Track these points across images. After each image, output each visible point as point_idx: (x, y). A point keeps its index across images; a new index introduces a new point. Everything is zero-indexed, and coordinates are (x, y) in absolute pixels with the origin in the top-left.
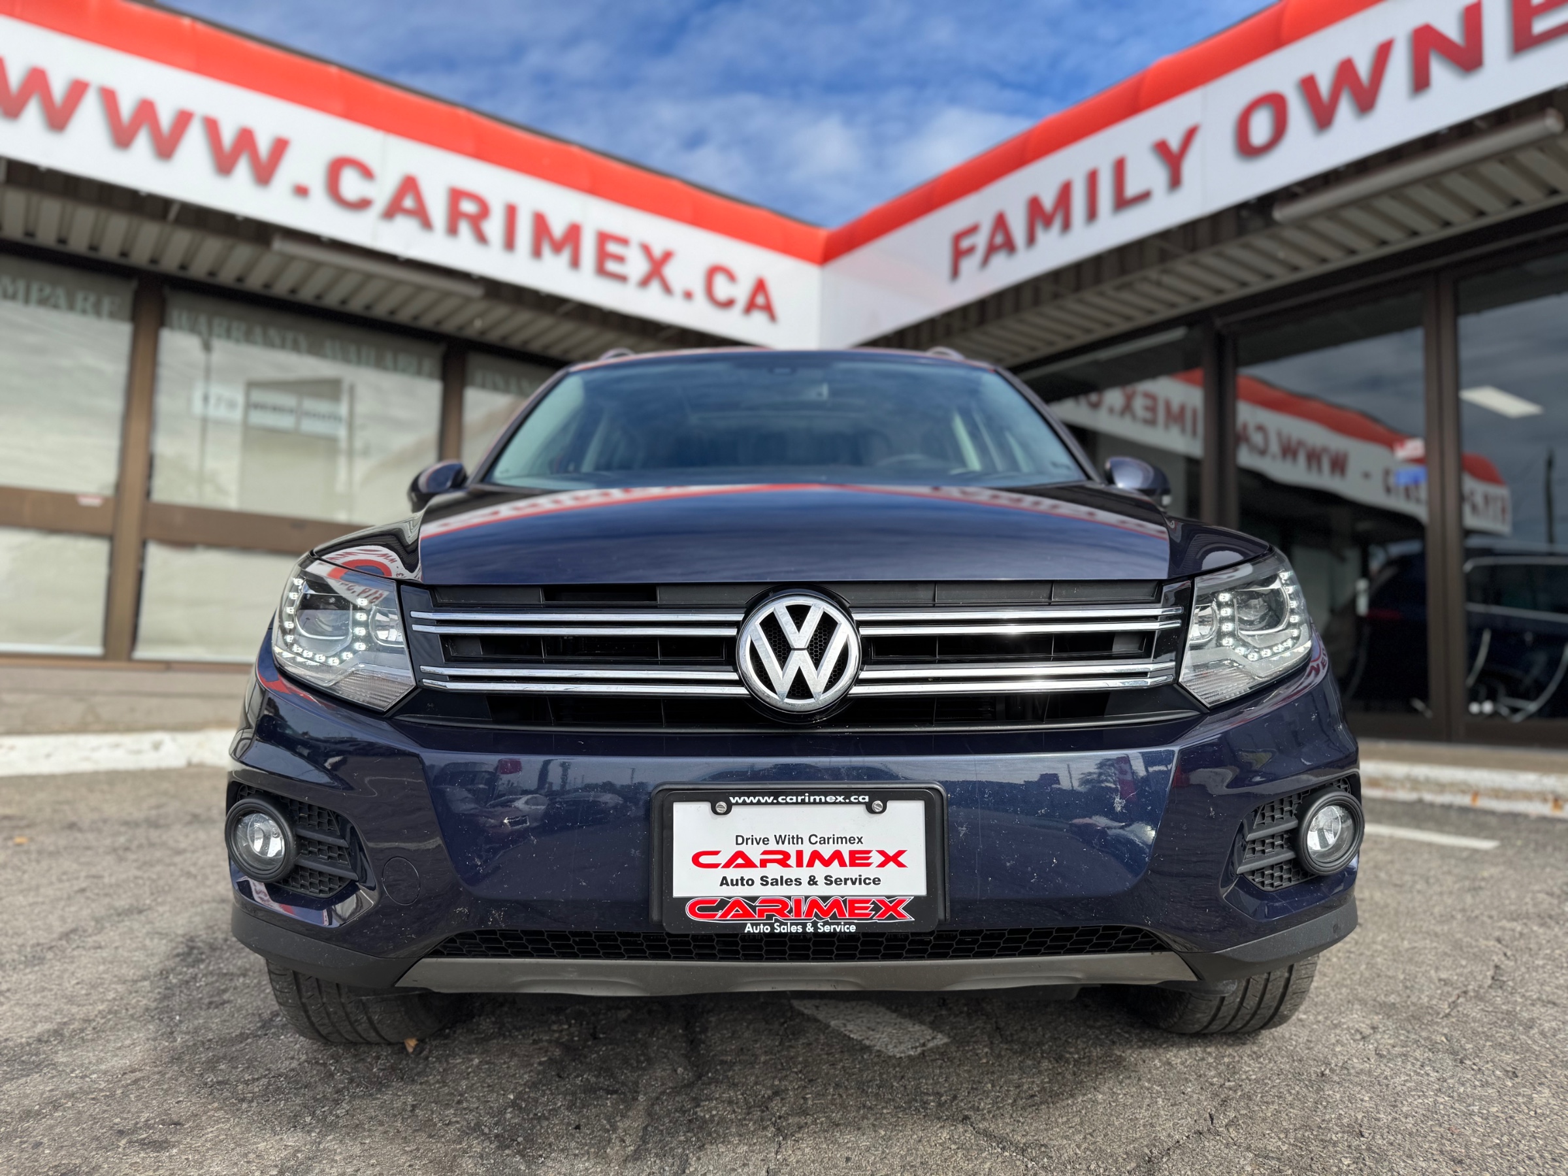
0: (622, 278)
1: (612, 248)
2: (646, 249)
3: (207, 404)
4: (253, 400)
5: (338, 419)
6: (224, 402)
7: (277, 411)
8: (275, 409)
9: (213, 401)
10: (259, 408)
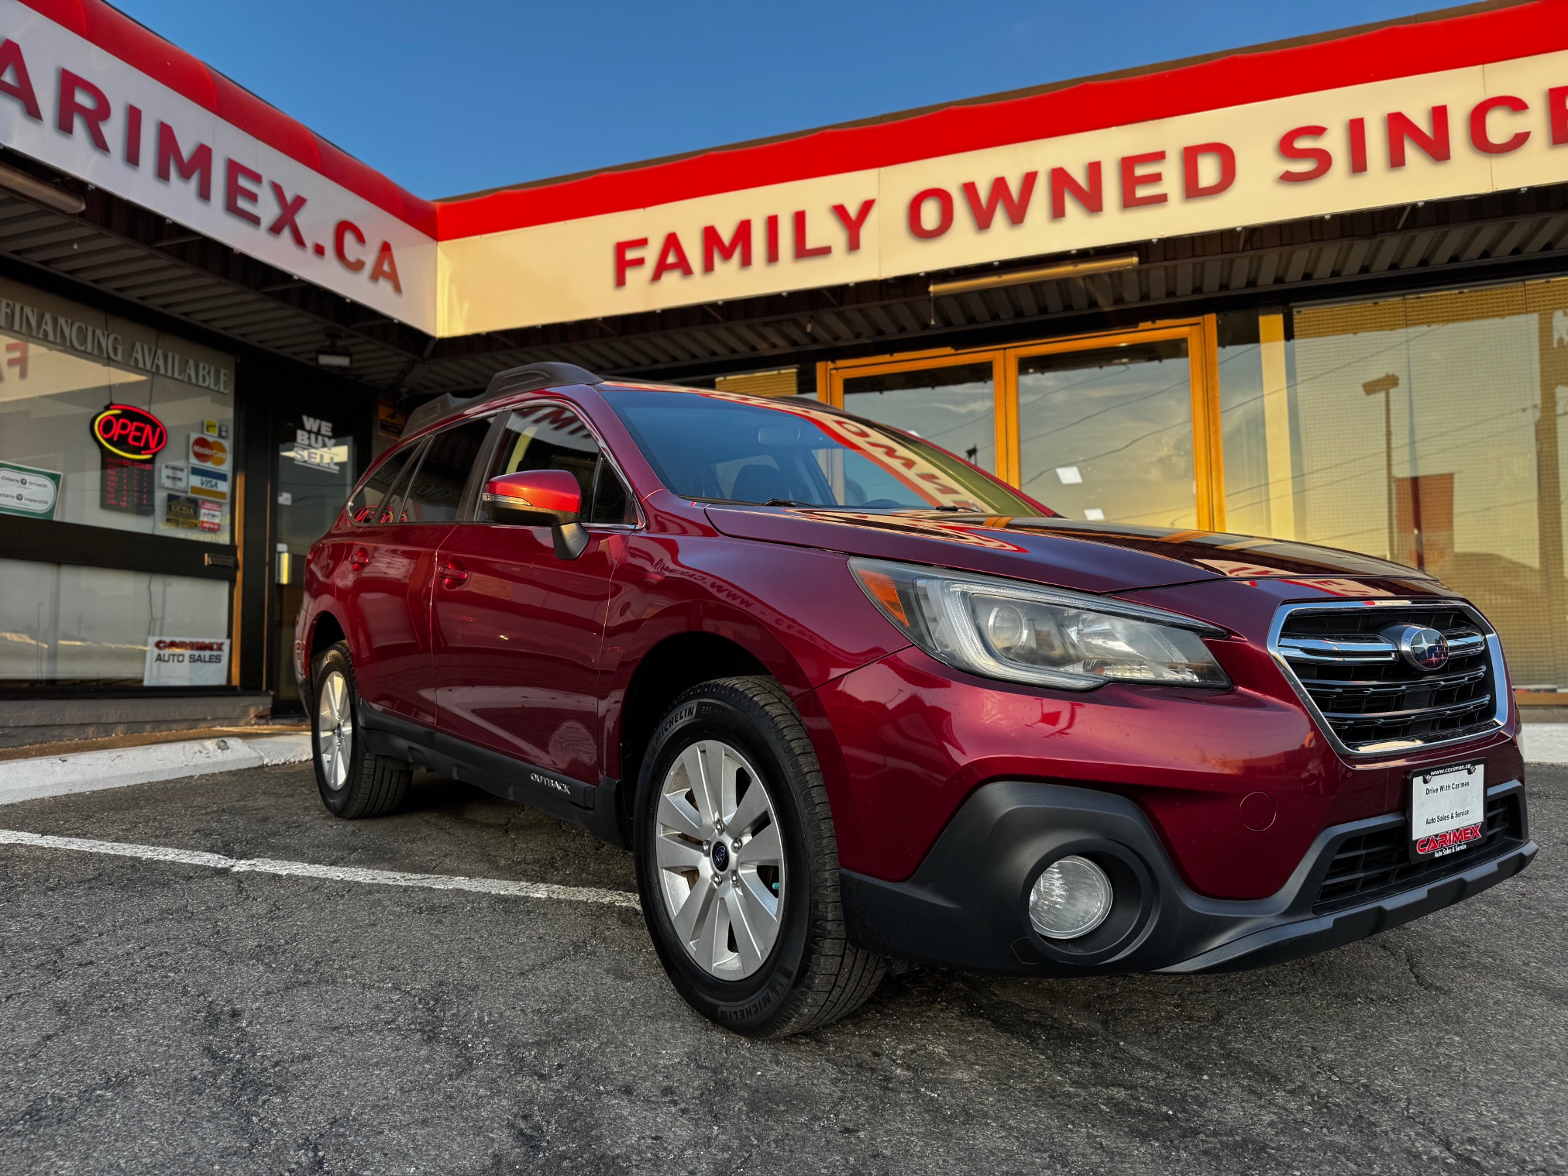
0: (255, 220)
1: (243, 182)
2: (277, 190)
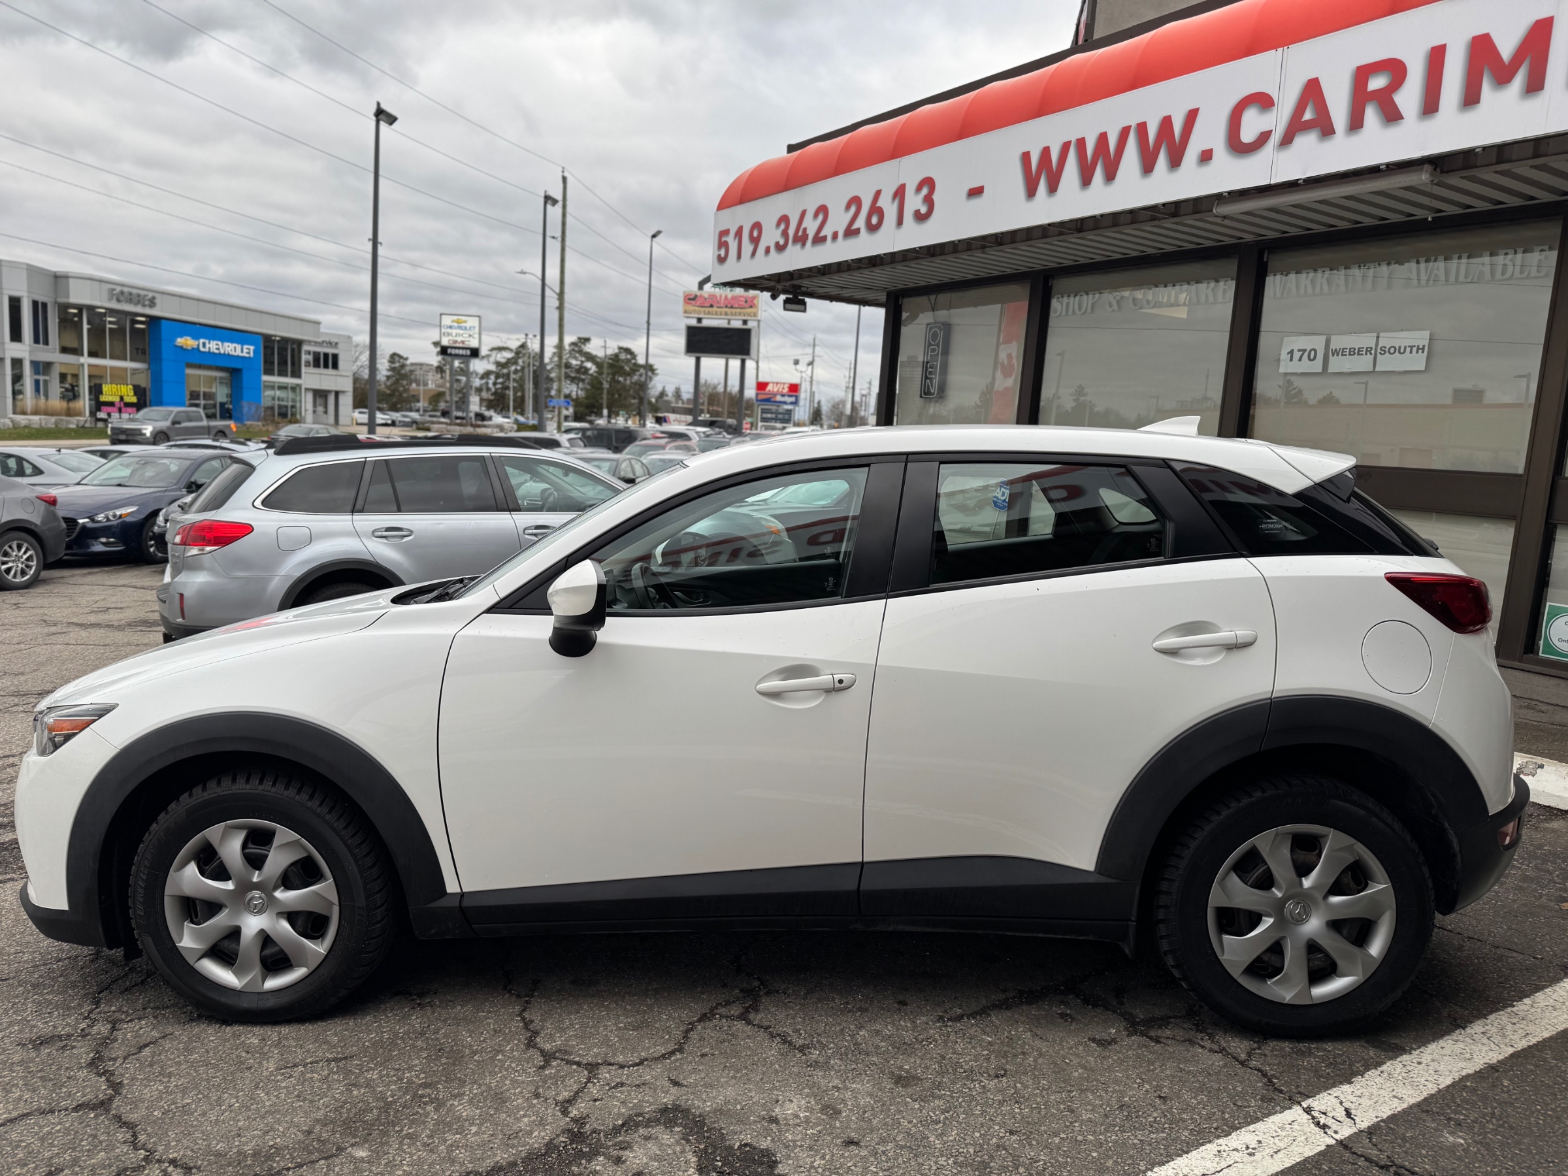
3: (1291, 360)
4: (1333, 346)
5: (1418, 349)
6: (1306, 354)
7: (1354, 354)
8: (1352, 352)
9: (1297, 355)
10: (1338, 355)
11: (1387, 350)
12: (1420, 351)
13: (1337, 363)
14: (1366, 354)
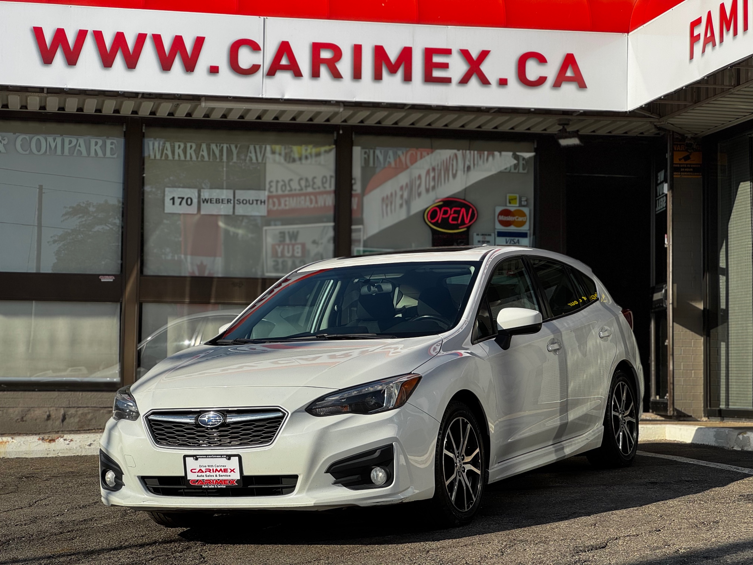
0: (447, 81)
3: (173, 204)
4: (203, 197)
5: (261, 202)
6: (184, 201)
7: (219, 203)
8: (218, 201)
9: (177, 201)
10: (207, 202)
11: (241, 201)
12: (263, 204)
13: (207, 209)
14: (228, 203)
